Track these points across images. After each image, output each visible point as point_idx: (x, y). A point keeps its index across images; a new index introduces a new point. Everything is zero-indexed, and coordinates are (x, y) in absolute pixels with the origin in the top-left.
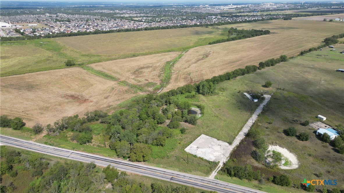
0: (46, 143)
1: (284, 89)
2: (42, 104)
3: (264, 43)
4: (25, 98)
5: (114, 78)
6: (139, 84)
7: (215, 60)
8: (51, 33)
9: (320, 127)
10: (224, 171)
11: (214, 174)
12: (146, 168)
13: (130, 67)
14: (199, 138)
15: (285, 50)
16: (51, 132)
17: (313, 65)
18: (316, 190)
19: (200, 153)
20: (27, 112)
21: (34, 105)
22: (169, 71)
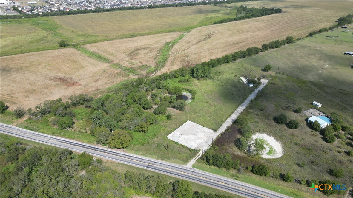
0: (26, 128)
1: (284, 73)
2: (28, 87)
3: (273, 22)
4: (12, 81)
5: (107, 60)
6: (132, 66)
7: (217, 42)
8: (50, 11)
9: (313, 115)
10: (204, 159)
11: (193, 162)
12: (124, 156)
13: (126, 48)
14: (184, 124)
15: (294, 31)
16: (33, 116)
17: (320, 47)
18: (296, 180)
19: (182, 141)
20: (12, 95)
21: (20, 88)
22: (166, 53)
